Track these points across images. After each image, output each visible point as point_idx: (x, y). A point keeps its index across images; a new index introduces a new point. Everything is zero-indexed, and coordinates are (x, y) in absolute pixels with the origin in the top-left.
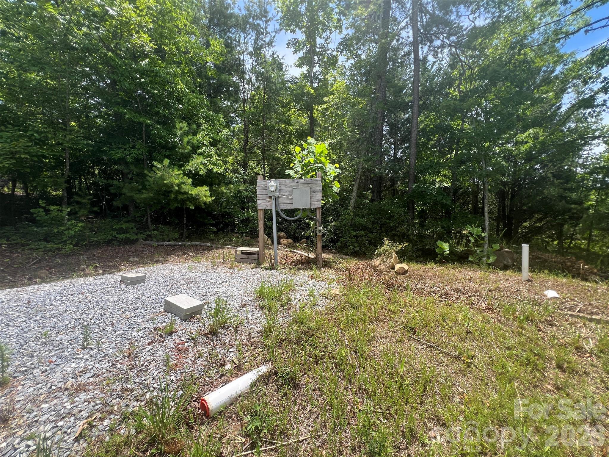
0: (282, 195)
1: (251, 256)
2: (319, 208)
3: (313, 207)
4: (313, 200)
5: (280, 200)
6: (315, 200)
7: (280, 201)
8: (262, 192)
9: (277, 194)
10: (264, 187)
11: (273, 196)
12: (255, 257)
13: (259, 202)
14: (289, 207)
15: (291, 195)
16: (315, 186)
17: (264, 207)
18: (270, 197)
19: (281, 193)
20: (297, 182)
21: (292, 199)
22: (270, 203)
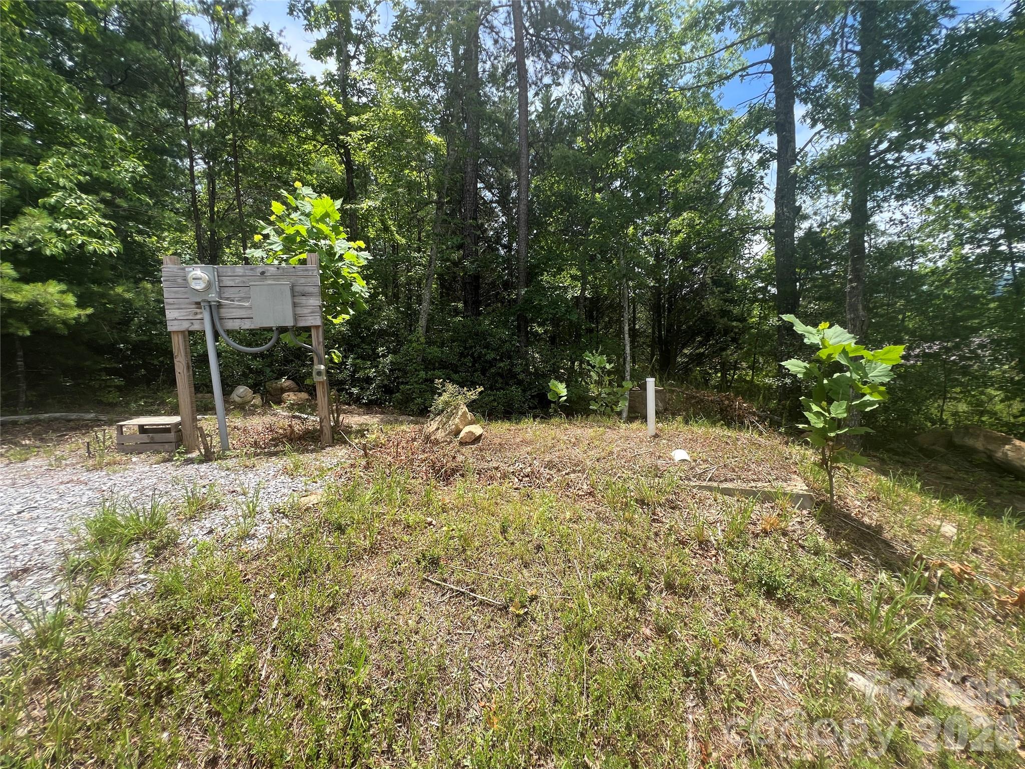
0: (227, 299)
1: (158, 437)
2: (317, 327)
3: (302, 324)
4: (299, 311)
5: (222, 310)
6: (306, 311)
7: (225, 312)
8: (176, 292)
9: (213, 296)
10: (180, 280)
11: (204, 301)
12: (172, 436)
13: (170, 314)
14: (247, 325)
15: (247, 298)
16: (303, 281)
17: (185, 326)
18: (198, 303)
19: (226, 295)
20: (263, 273)
21: (250, 308)
22: (199, 317)
